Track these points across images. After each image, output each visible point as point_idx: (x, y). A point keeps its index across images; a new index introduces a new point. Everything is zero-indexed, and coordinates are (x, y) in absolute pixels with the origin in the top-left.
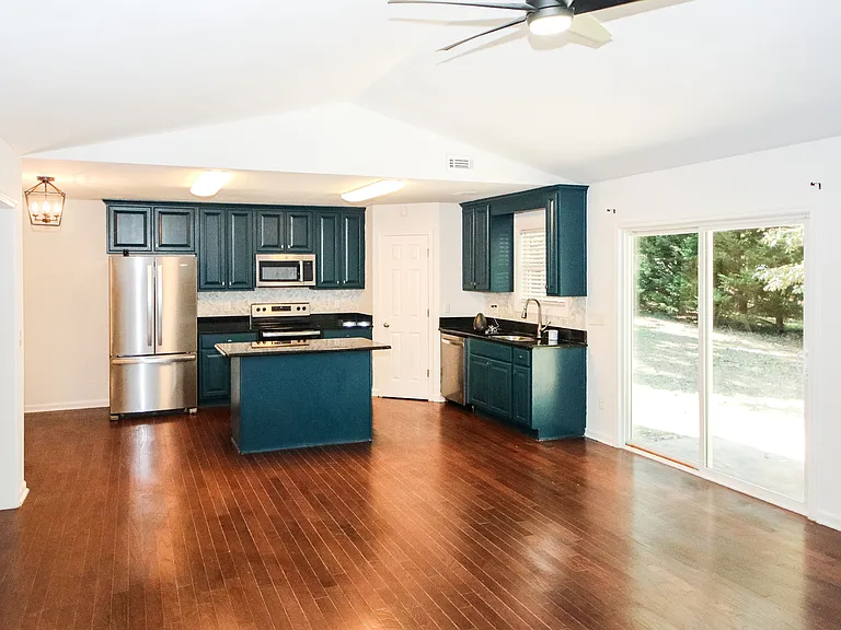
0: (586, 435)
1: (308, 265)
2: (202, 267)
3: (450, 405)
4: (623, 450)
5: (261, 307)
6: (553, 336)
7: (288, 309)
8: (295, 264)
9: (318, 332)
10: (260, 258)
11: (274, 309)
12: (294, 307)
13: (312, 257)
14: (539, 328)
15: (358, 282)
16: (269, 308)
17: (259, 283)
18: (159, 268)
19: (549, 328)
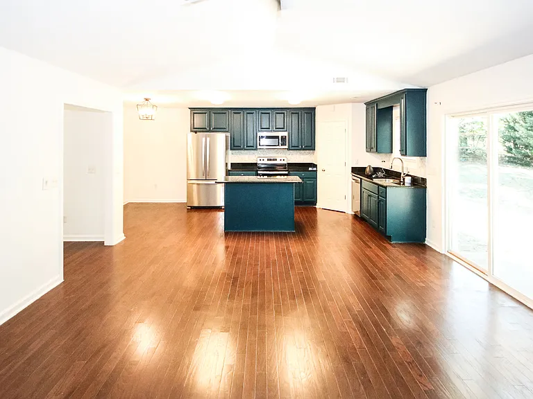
0: (426, 242)
1: (283, 138)
2: (233, 139)
3: (355, 216)
4: (446, 256)
5: (262, 159)
6: (408, 180)
7: (276, 160)
8: (277, 137)
9: (287, 172)
10: (260, 134)
11: (268, 160)
12: (278, 159)
13: (285, 134)
14: (402, 175)
15: (311, 147)
16: (266, 159)
17: (259, 147)
18: (208, 139)
19: (408, 175)
